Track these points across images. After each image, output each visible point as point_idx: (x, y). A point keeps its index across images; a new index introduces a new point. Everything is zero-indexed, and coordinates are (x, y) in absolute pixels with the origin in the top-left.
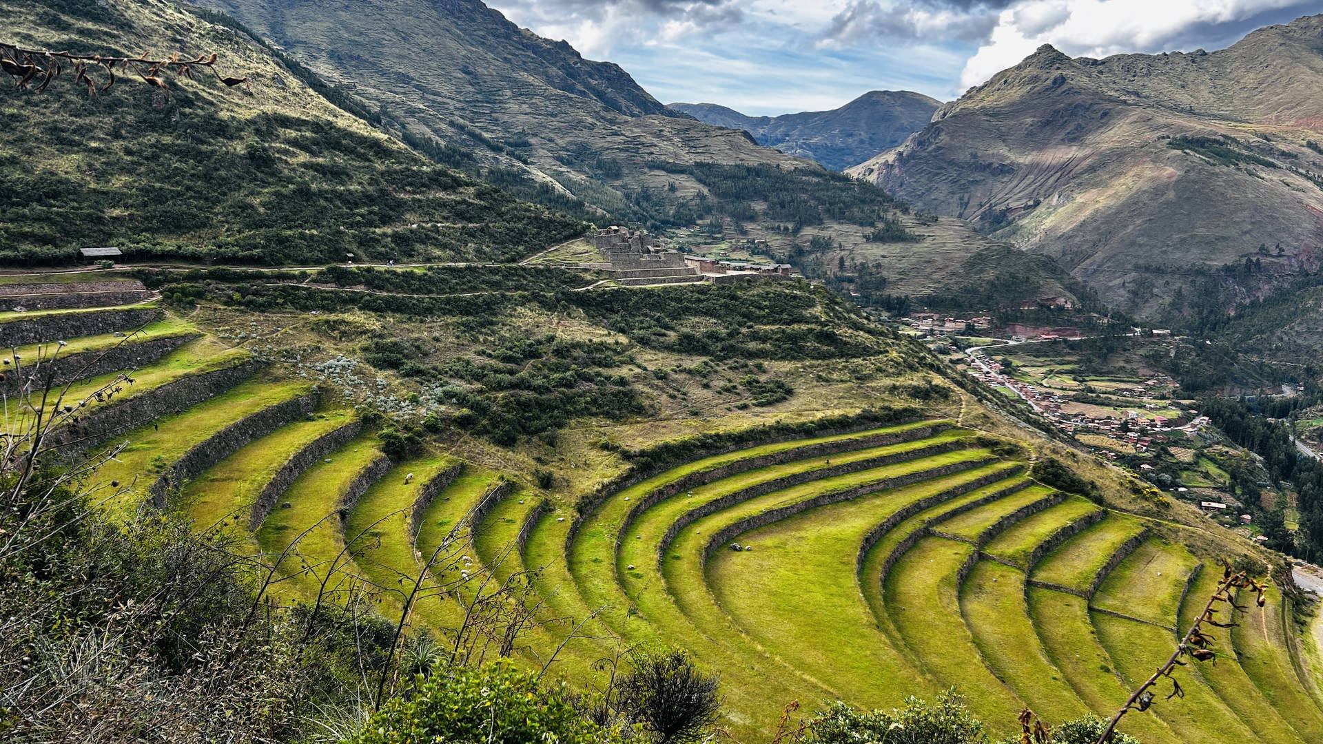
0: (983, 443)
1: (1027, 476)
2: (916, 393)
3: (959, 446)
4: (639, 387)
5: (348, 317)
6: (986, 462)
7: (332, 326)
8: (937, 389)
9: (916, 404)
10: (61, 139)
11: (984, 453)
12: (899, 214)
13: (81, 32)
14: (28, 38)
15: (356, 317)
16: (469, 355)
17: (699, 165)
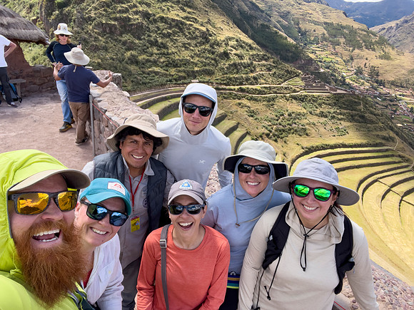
0: (400, 156)
1: (410, 168)
2: (384, 138)
3: (393, 156)
4: (307, 127)
5: (243, 101)
6: (399, 162)
7: (240, 104)
8: (390, 137)
9: (383, 142)
10: (185, 46)
11: (400, 159)
12: (391, 50)
13: (189, 13)
14: (178, 15)
15: (245, 101)
16: (268, 114)
17: (326, 23)
